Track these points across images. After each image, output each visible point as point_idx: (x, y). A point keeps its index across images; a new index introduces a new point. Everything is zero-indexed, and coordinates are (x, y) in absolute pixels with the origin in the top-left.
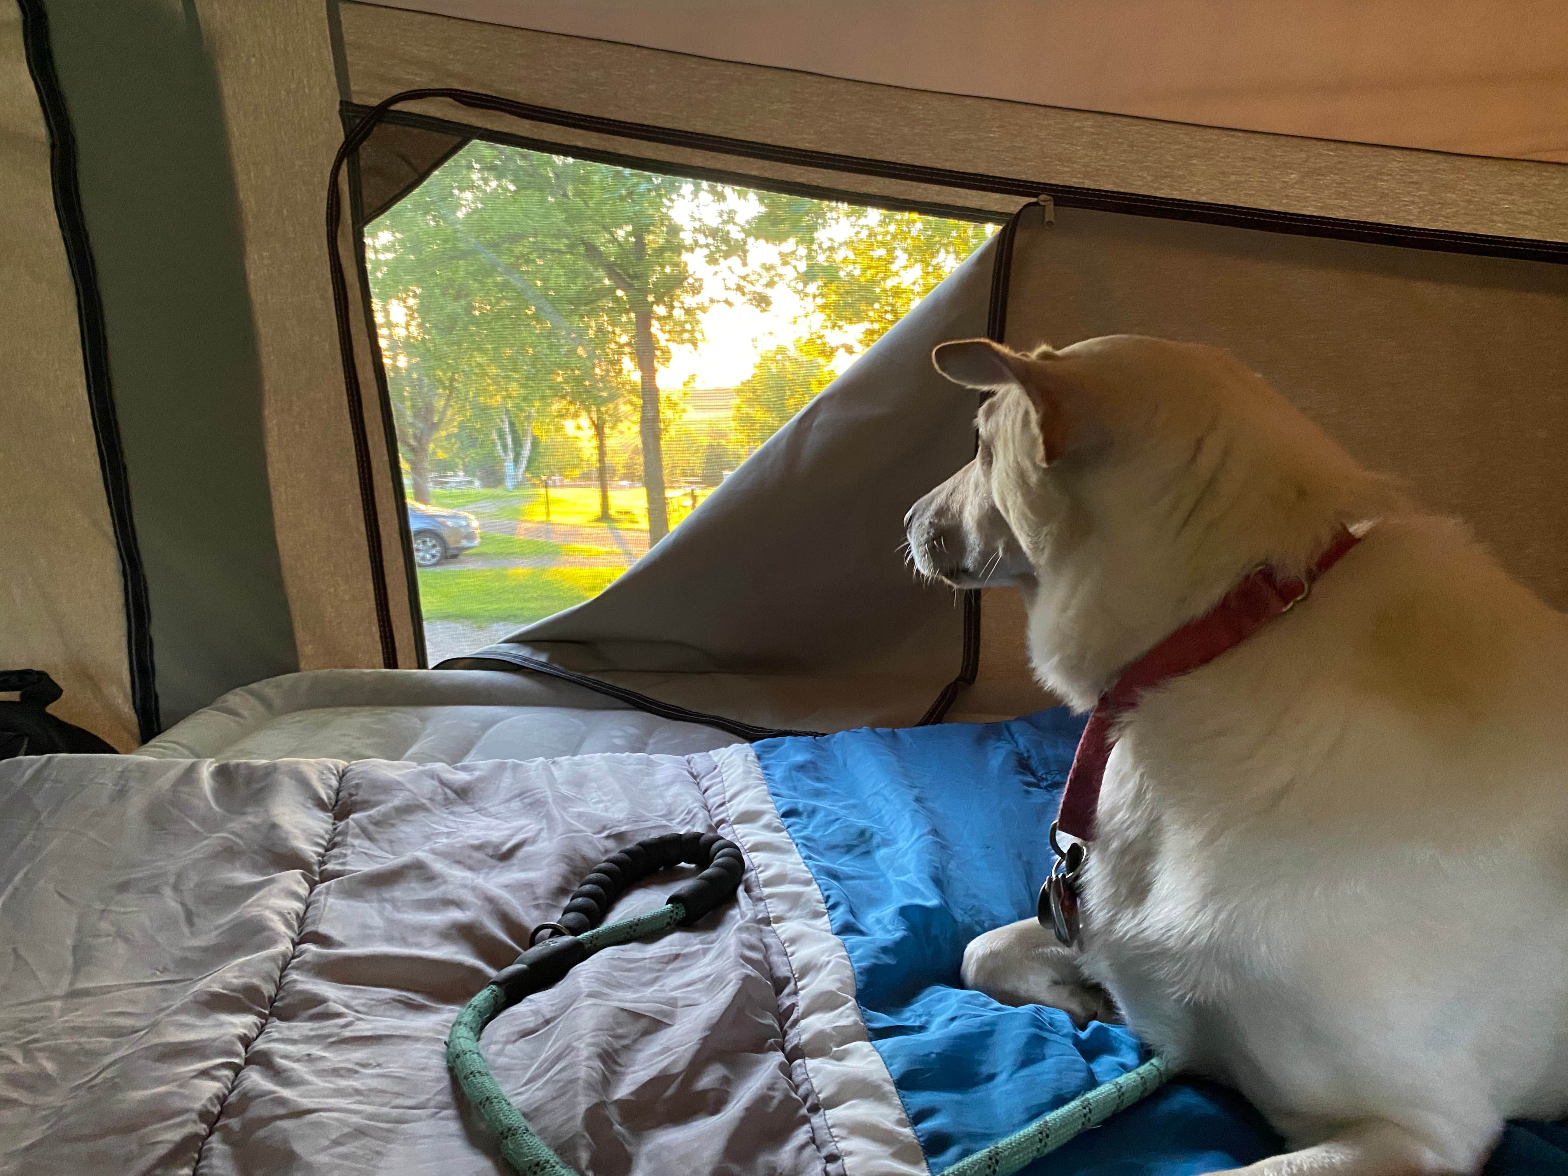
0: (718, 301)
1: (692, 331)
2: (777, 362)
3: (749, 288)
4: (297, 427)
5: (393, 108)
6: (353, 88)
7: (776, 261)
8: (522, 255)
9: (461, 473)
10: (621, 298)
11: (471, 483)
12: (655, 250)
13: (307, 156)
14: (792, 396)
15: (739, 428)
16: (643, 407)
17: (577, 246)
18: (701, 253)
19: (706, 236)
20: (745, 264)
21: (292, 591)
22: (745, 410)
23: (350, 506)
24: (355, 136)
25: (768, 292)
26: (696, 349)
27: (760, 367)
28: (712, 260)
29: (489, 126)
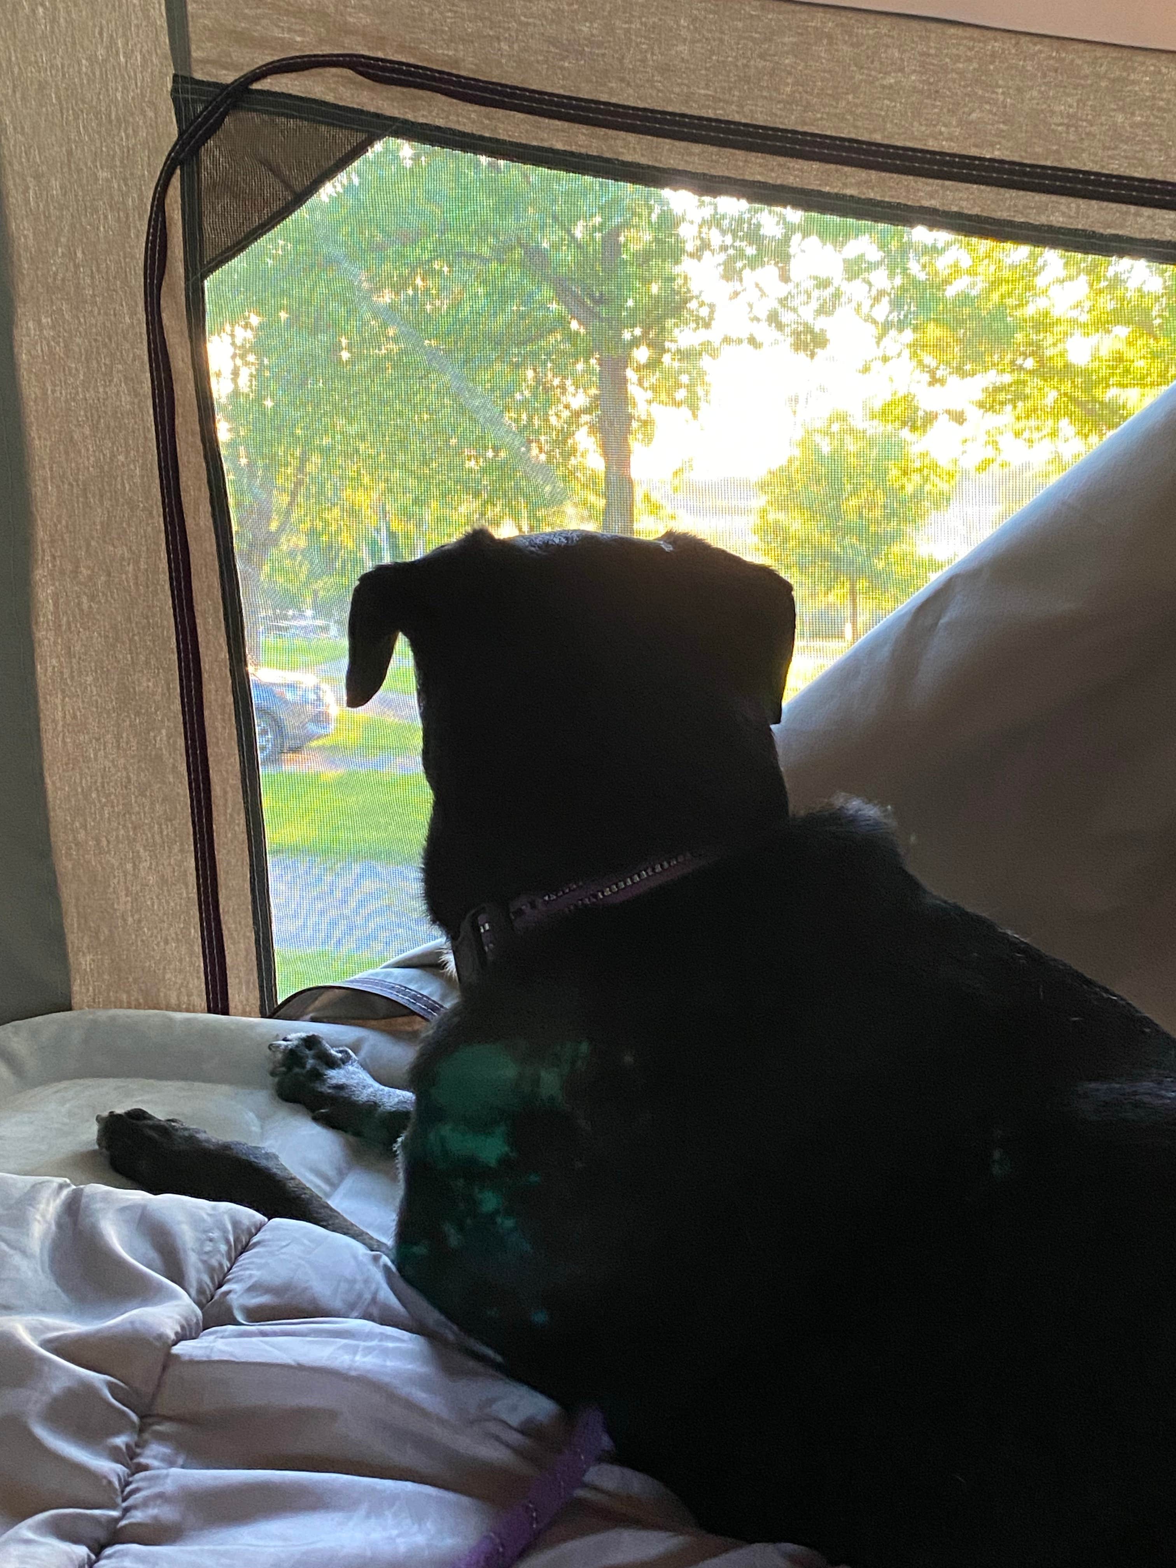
0: (740, 341)
1: (690, 387)
2: (831, 435)
3: (787, 317)
4: (85, 599)
5: (256, 86)
6: (196, 54)
7: (836, 273)
8: (420, 263)
9: (309, 613)
10: (577, 333)
11: (325, 629)
12: (635, 255)
13: (118, 163)
14: (855, 493)
15: (761, 545)
16: (607, 511)
17: (512, 249)
18: (712, 261)
19: (723, 232)
20: (785, 278)
21: (65, 864)
22: (773, 516)
23: (164, 732)
24: (196, 131)
25: (820, 324)
26: (695, 416)
27: (802, 443)
28: (730, 272)
29: (410, 117)
